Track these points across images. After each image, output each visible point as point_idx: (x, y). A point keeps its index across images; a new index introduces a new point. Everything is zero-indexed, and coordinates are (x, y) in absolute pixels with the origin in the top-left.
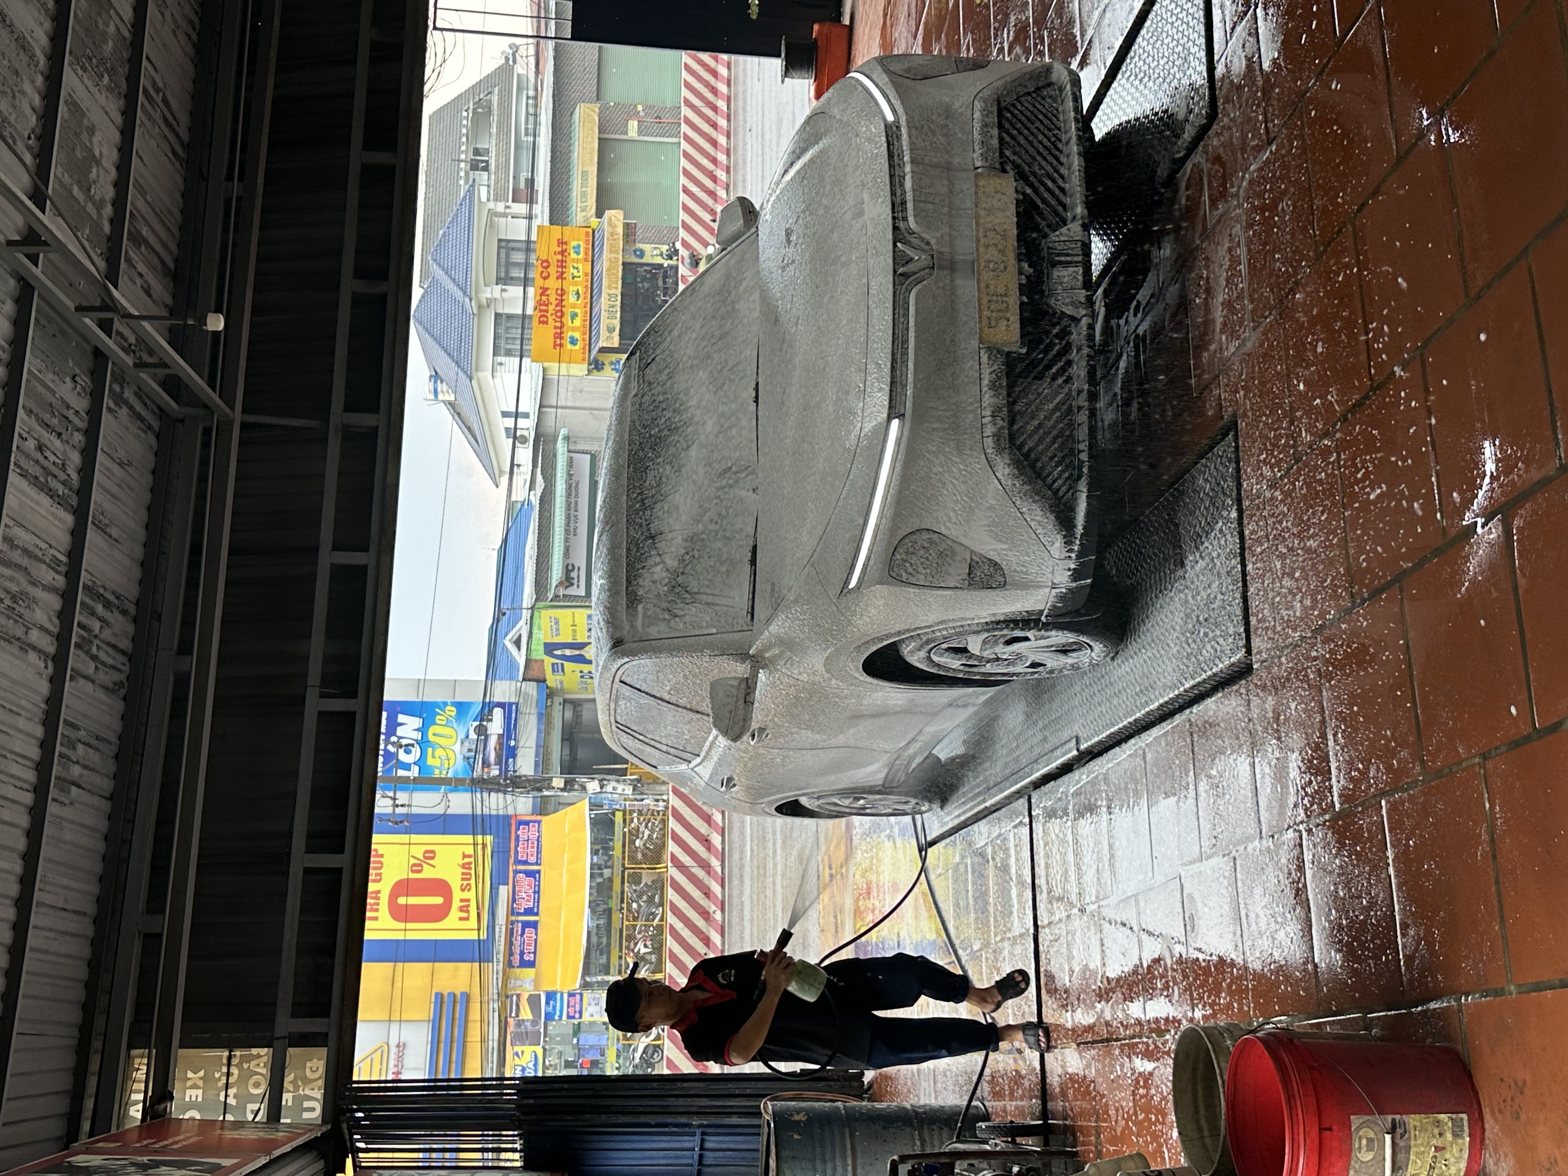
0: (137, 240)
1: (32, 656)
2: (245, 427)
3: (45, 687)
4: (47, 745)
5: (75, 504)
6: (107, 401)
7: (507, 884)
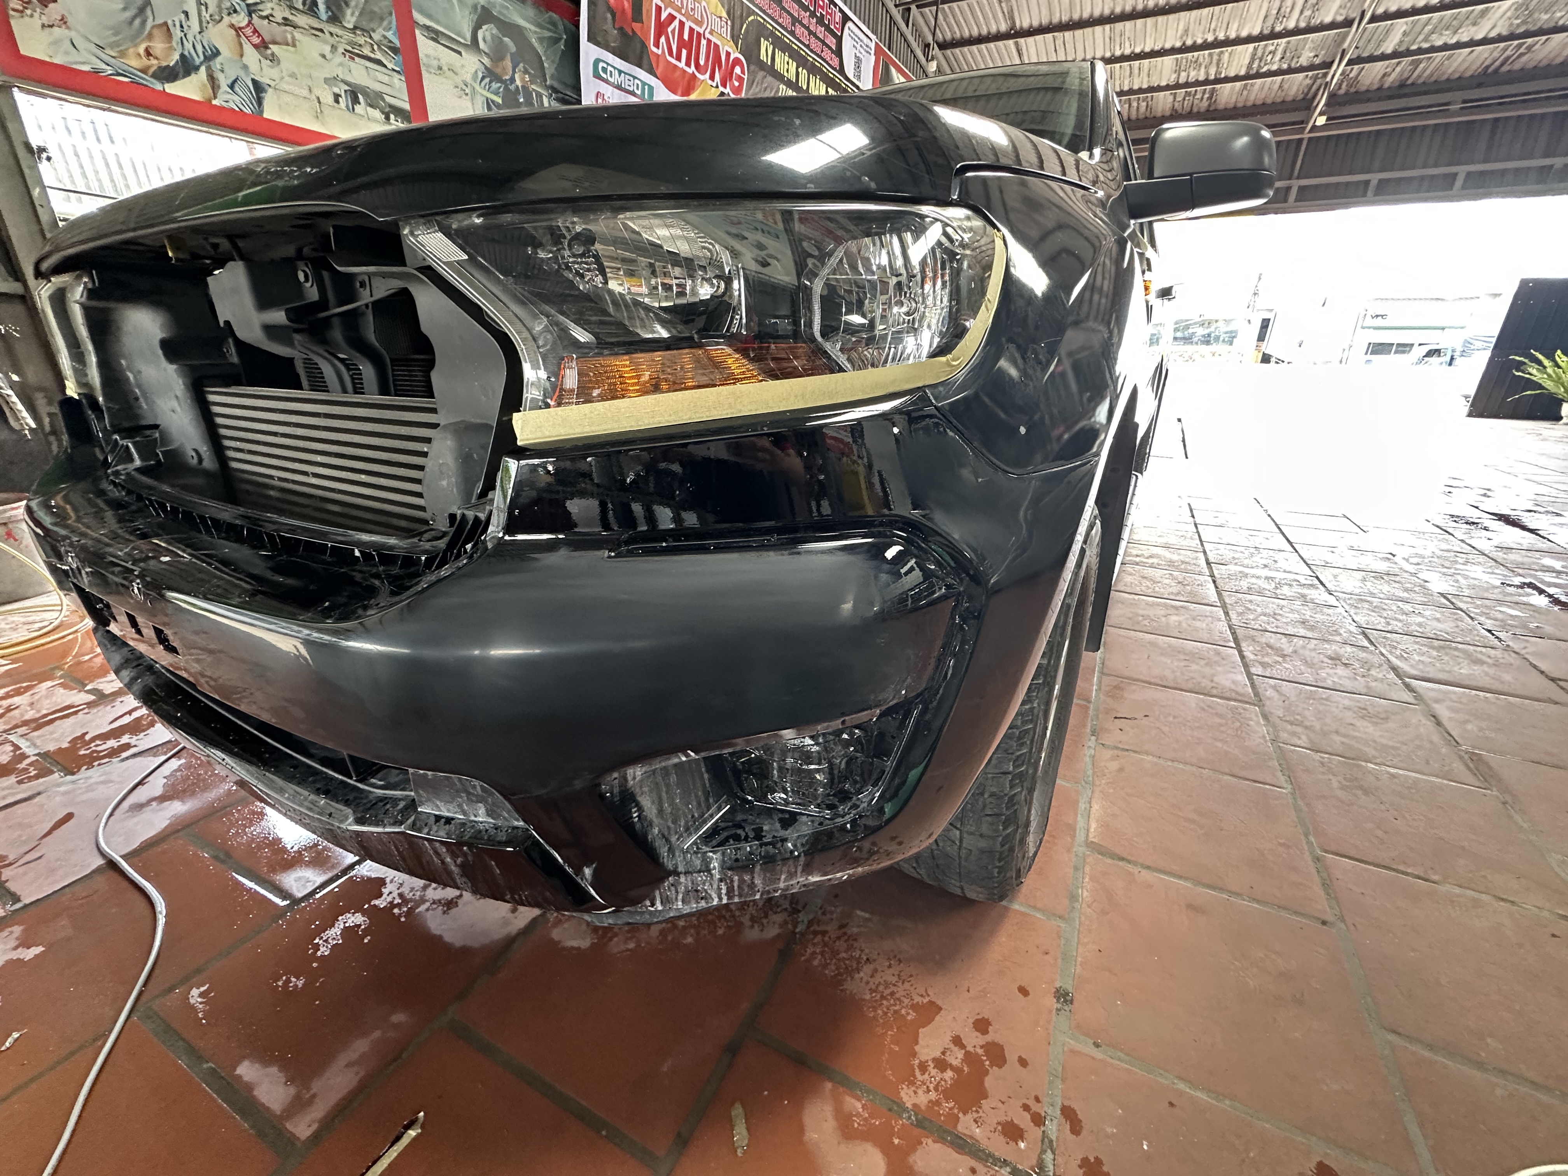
0: (1416, 64)
1: (1174, 76)
2: (1300, 141)
3: (1163, 83)
4: (1141, 91)
5: (1251, 72)
6: (1310, 74)
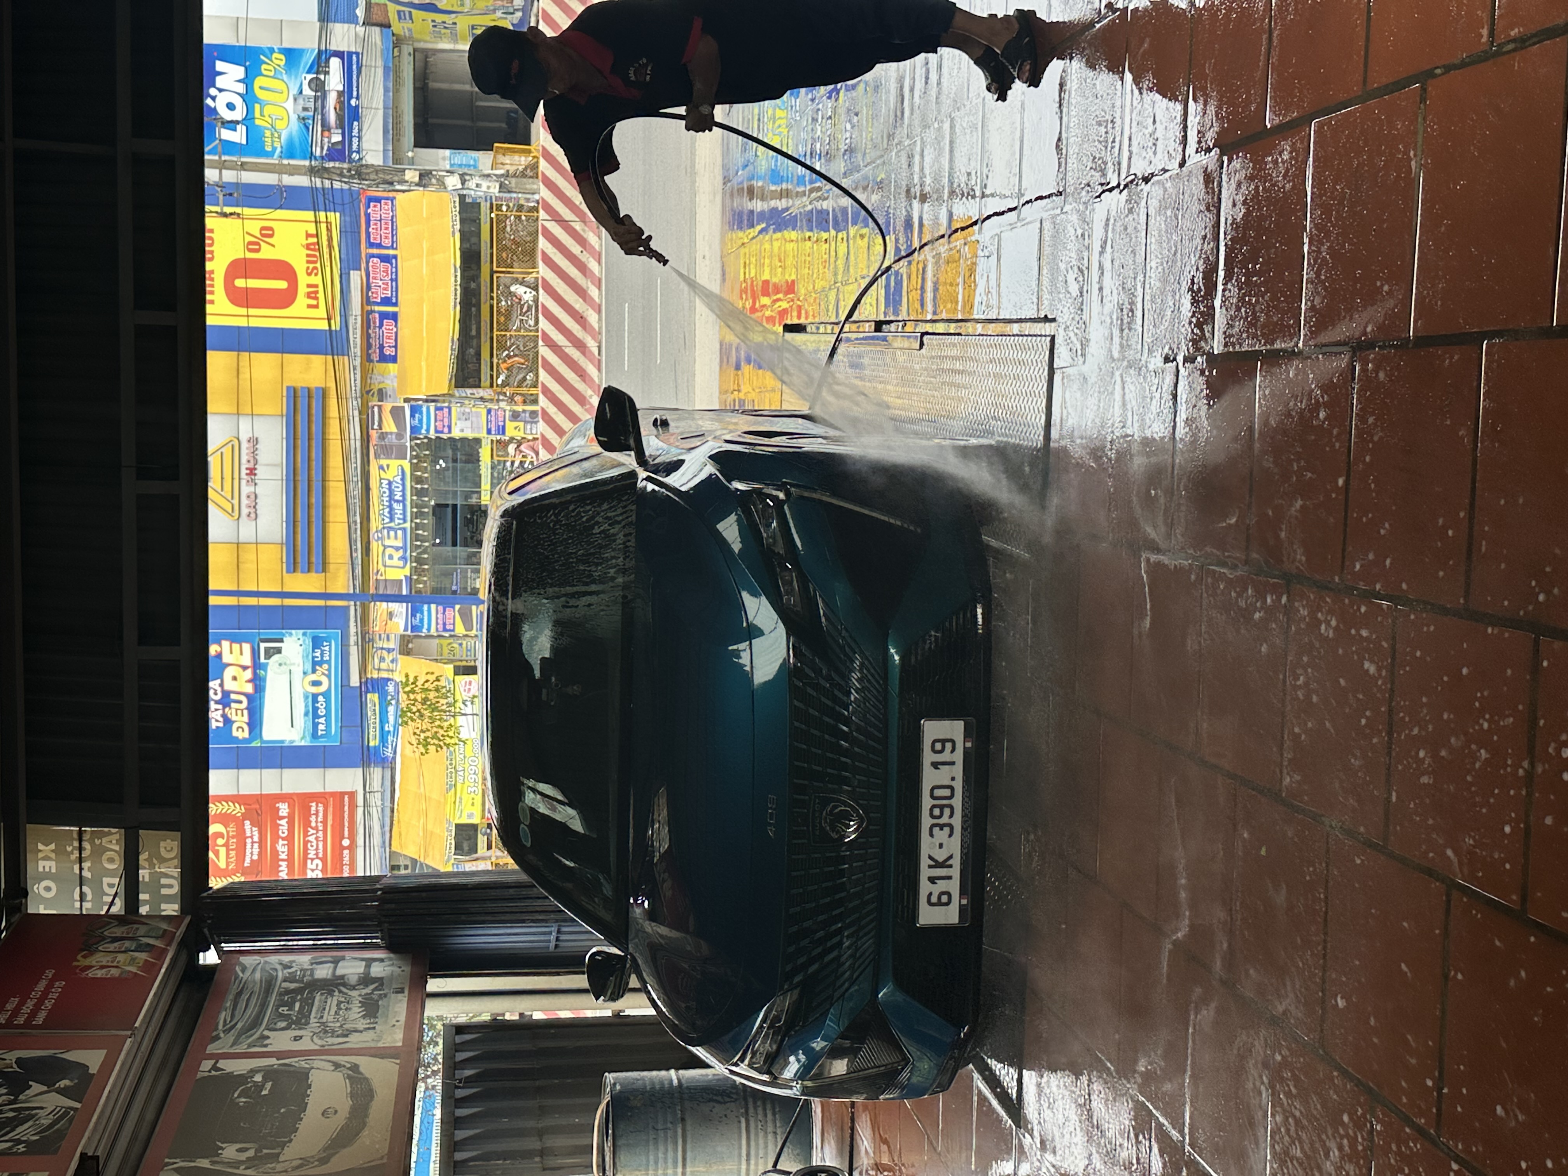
7: (360, 270)
